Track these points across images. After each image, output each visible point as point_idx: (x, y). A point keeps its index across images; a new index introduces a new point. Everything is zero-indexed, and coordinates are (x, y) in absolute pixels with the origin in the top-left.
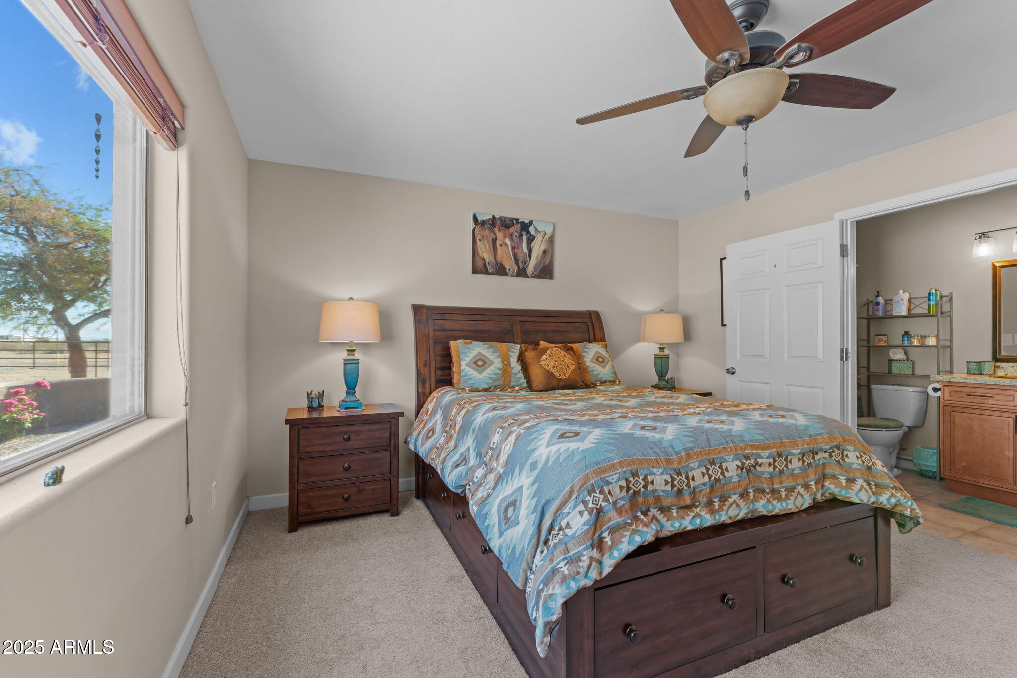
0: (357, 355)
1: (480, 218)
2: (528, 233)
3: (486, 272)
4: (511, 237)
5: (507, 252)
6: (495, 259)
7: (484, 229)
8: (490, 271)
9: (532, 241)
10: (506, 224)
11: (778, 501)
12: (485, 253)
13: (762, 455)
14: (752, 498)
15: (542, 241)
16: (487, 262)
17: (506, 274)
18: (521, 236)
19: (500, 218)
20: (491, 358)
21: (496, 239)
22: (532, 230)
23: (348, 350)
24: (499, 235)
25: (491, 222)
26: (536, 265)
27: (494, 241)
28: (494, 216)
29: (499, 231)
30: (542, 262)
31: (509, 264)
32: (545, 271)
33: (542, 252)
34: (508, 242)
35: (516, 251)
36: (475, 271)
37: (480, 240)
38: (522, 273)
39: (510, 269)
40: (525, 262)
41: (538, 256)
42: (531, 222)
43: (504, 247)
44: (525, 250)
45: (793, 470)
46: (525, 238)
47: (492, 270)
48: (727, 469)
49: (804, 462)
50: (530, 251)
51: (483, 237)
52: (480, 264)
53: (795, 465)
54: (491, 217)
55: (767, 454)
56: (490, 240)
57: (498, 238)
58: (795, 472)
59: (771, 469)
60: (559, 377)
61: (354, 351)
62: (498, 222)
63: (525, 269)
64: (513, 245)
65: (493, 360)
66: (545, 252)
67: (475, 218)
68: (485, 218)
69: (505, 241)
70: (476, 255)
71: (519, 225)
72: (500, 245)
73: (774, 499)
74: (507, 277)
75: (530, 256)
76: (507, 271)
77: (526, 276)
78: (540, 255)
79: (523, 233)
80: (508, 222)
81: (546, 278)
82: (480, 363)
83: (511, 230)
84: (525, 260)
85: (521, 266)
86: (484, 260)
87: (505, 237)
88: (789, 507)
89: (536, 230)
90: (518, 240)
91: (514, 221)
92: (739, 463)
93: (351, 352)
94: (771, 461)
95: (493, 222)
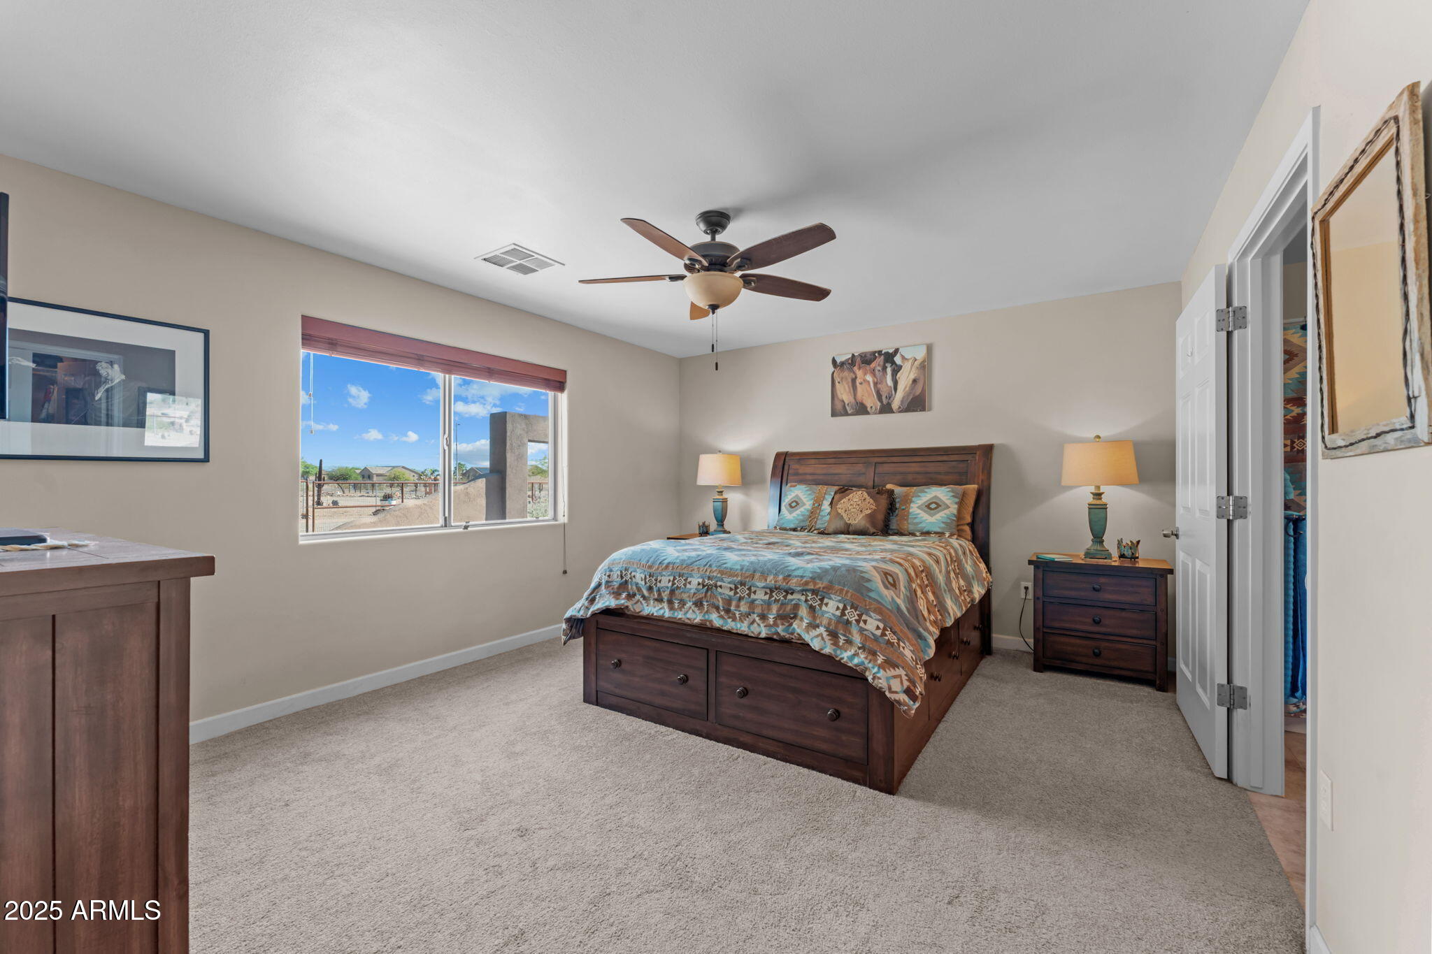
0: (725, 496)
1: (838, 361)
2: (893, 363)
3: (846, 414)
4: (873, 372)
5: (869, 389)
6: (855, 399)
7: (843, 371)
8: (849, 412)
9: (899, 371)
10: (866, 360)
11: (733, 621)
12: (845, 395)
13: (725, 579)
14: (706, 609)
15: (911, 368)
16: (846, 403)
17: (868, 413)
18: (884, 368)
19: (860, 355)
20: (805, 500)
21: (856, 377)
22: (898, 359)
23: (718, 492)
24: (859, 373)
25: (850, 361)
26: (903, 398)
27: (854, 381)
28: (853, 355)
29: (859, 369)
30: (910, 393)
31: (871, 402)
32: (917, 403)
33: (911, 382)
34: (869, 378)
35: (879, 386)
36: (834, 414)
37: (839, 383)
38: (886, 409)
39: (871, 407)
40: (890, 397)
41: (906, 388)
42: (897, 351)
43: (865, 385)
44: (890, 382)
45: (755, 600)
46: (889, 370)
47: (852, 411)
48: (690, 583)
49: (771, 596)
50: (896, 383)
51: (842, 378)
52: (839, 406)
53: (760, 596)
54: (850, 356)
55: (729, 580)
56: (850, 380)
57: (858, 376)
58: (757, 602)
59: (732, 593)
60: (848, 522)
61: (722, 492)
62: (858, 360)
63: (889, 405)
64: (876, 380)
65: (806, 502)
66: (915, 381)
67: (834, 361)
68: (843, 359)
69: (866, 378)
70: (836, 399)
71: (882, 357)
72: (861, 384)
73: (729, 618)
74: (868, 416)
75: (896, 389)
76: (869, 409)
77: (891, 411)
78: (909, 385)
79: (887, 365)
80: (869, 357)
81: (917, 411)
82: (794, 504)
83: (873, 365)
84: (889, 394)
85: (885, 401)
86: (843, 401)
87: (865, 374)
88: (743, 629)
89: (903, 358)
90: (881, 374)
91: (877, 355)
92: (700, 580)
93: (721, 493)
94: (733, 586)
95: (852, 361)
